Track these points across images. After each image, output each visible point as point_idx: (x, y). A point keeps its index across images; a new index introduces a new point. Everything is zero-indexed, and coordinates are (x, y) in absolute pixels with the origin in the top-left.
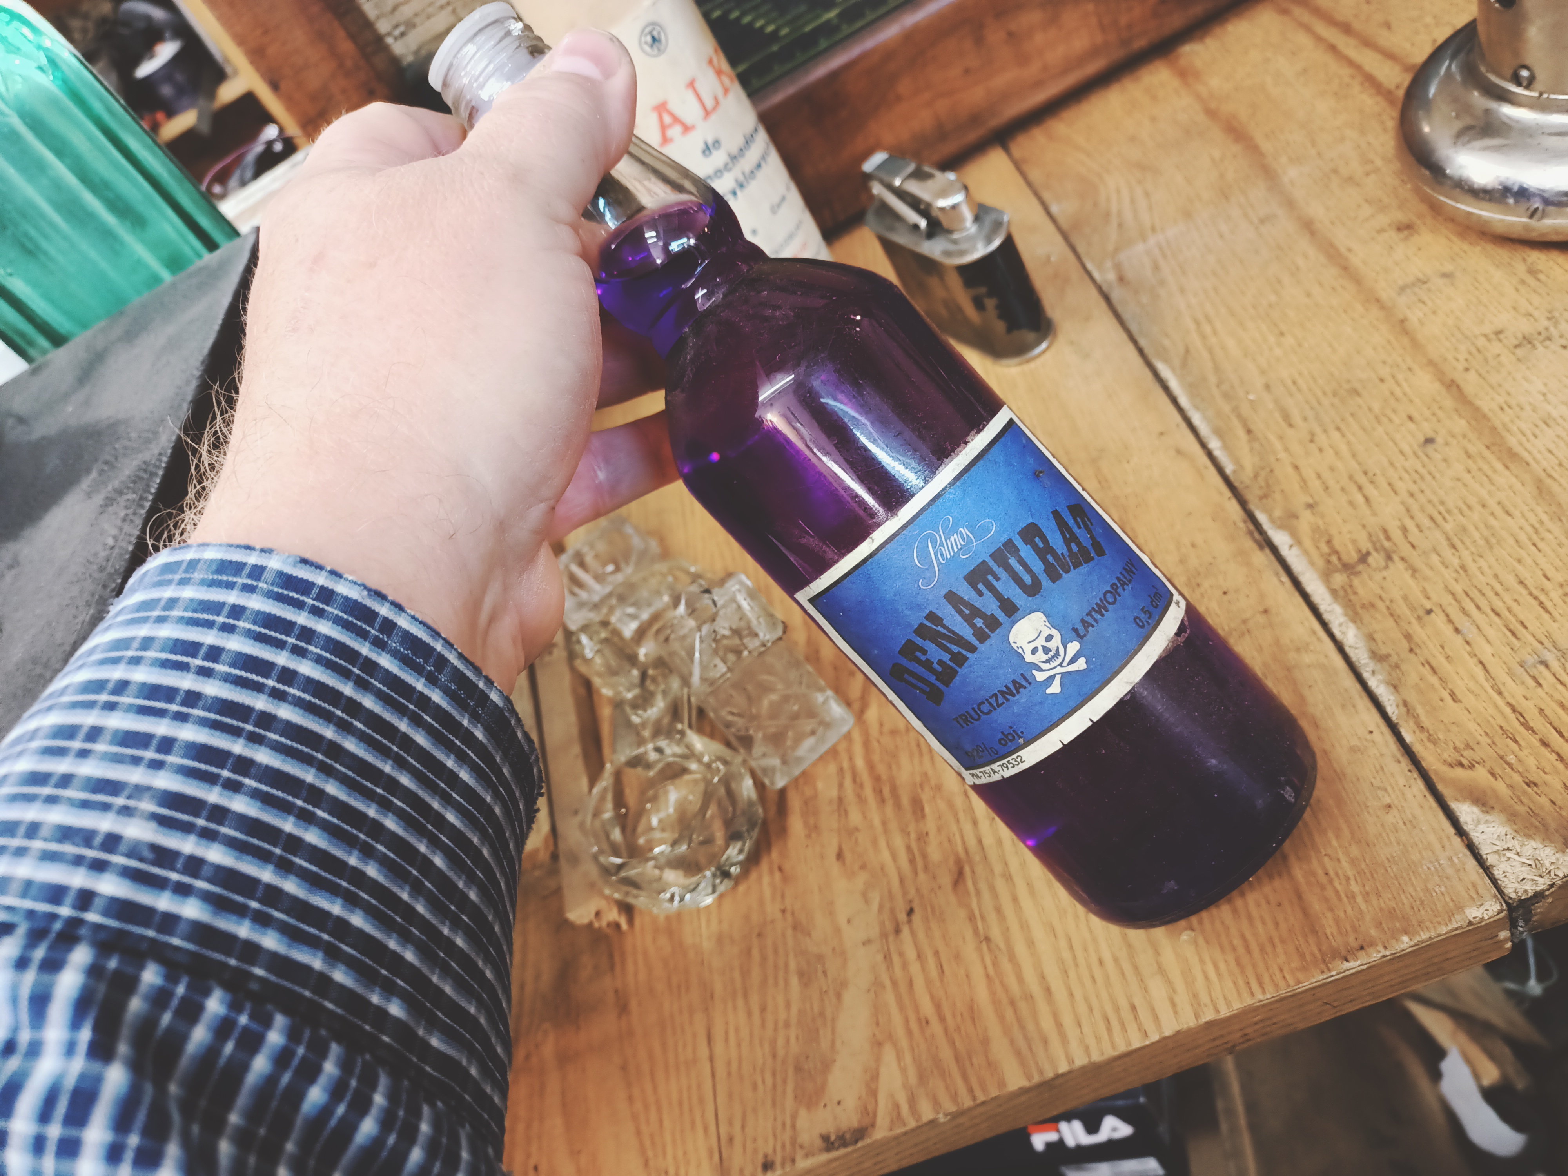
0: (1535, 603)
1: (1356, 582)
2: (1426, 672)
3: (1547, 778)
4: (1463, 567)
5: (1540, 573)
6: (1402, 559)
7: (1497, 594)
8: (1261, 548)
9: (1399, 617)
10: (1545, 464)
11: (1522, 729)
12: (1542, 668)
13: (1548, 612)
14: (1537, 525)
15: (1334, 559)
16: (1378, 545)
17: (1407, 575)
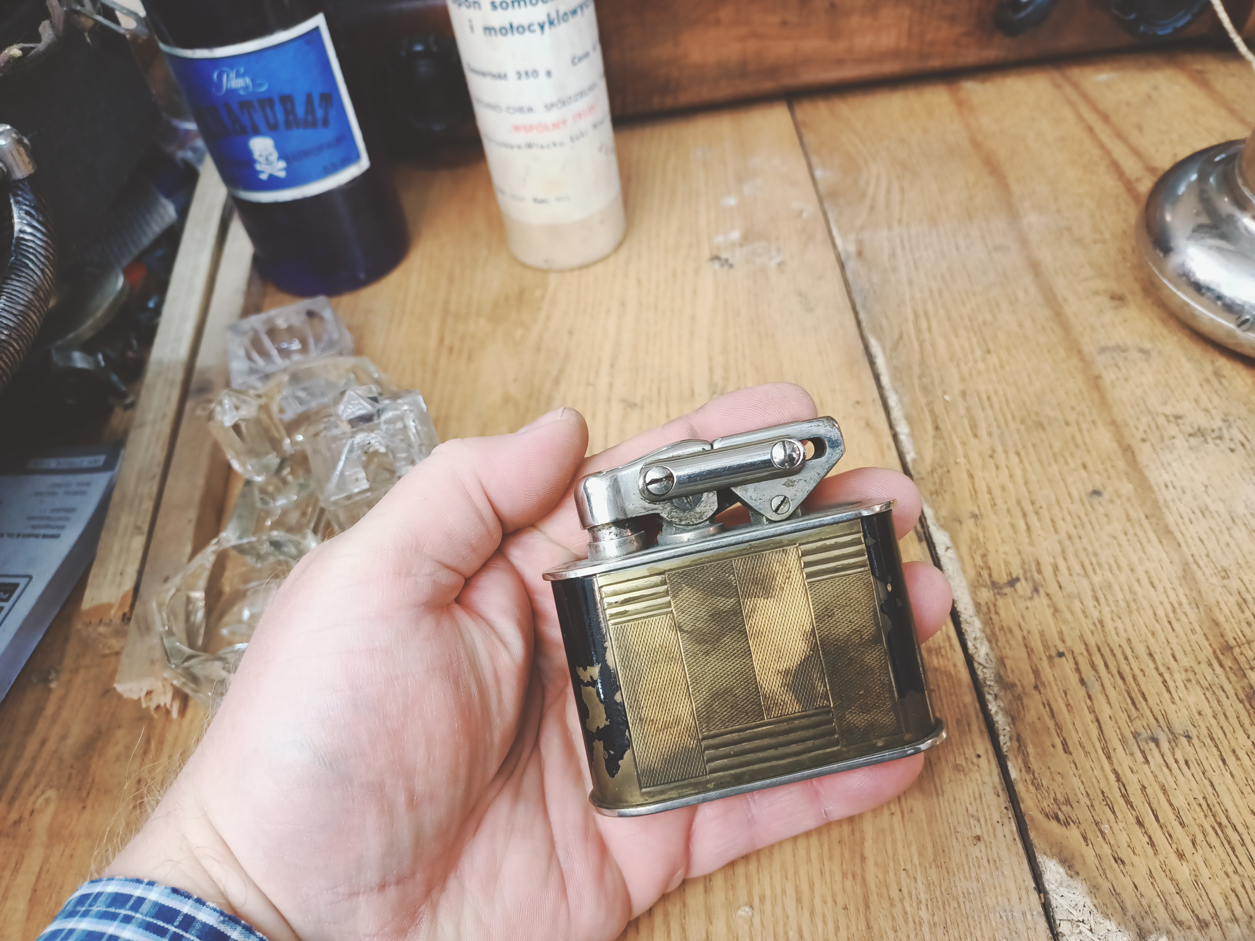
0: (1159, 680)
1: (1000, 602)
2: (1045, 713)
3: (1135, 859)
4: (1101, 622)
5: (1169, 652)
6: (1048, 595)
7: (1126, 658)
8: (920, 540)
9: (1032, 650)
10: (1194, 550)
11: (1121, 801)
12: (1152, 745)
13: (1168, 691)
14: (1176, 605)
15: (985, 573)
16: (1029, 575)
17: (1049, 612)
